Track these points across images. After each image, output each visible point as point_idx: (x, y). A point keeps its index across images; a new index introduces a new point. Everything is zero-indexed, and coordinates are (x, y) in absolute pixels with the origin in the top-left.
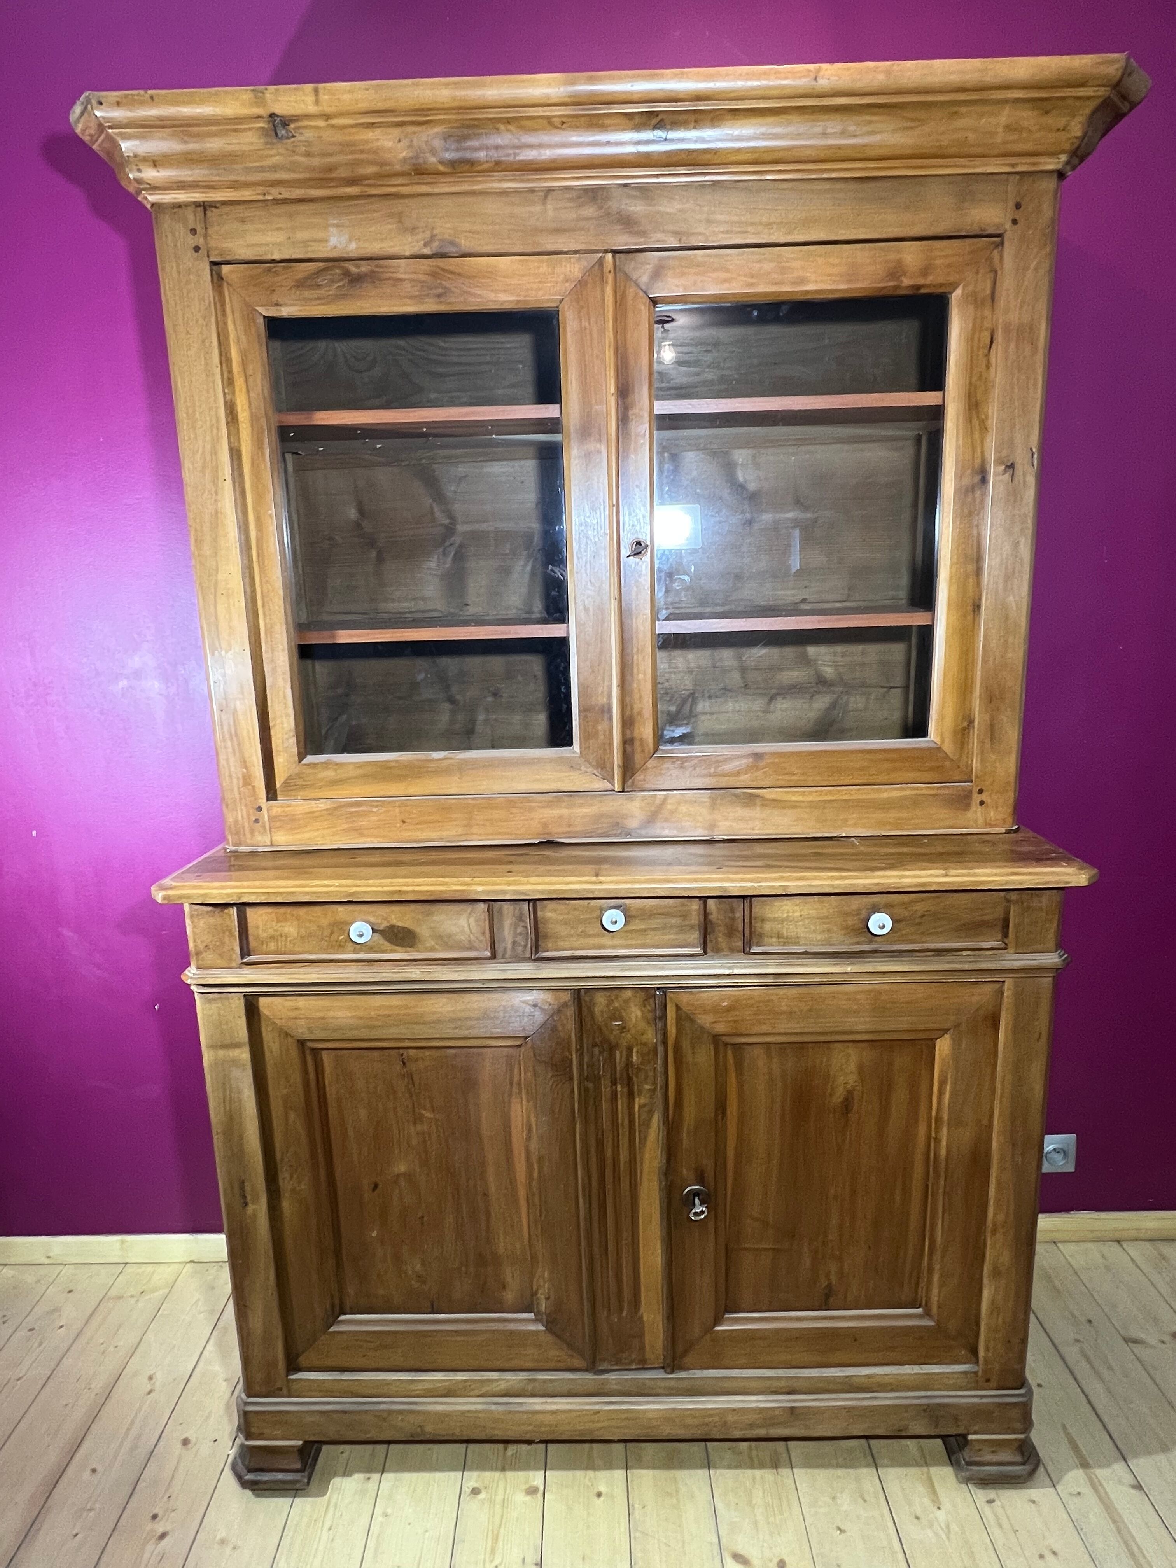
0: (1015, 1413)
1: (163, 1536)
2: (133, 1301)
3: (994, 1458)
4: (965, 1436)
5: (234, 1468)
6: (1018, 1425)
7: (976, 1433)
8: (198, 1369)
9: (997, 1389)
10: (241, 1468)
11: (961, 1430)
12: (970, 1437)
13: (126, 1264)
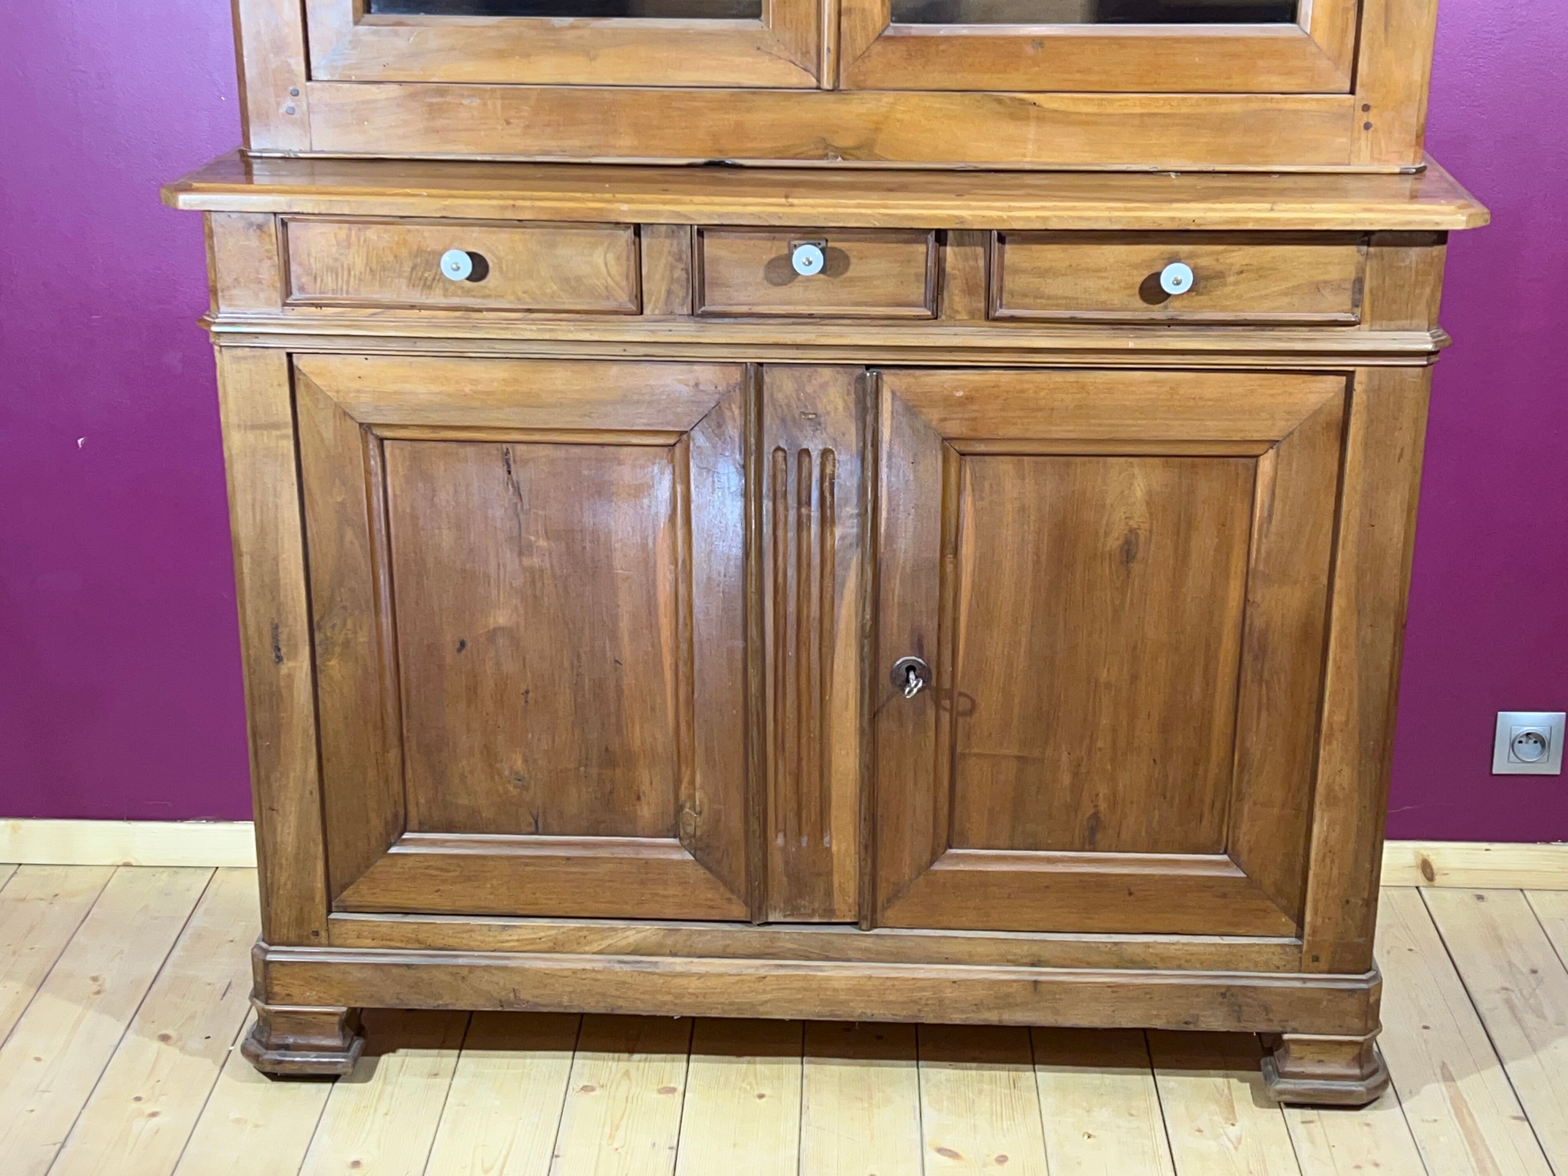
0: (1352, 1005)
1: (154, 1115)
2: (43, 905)
3: (1319, 1070)
4: (1279, 1035)
5: (244, 1051)
6: (1357, 1023)
7: (1295, 1031)
8: (164, 973)
9: (1329, 972)
10: (255, 1047)
11: (1276, 1028)
12: (1286, 1037)
13: (20, 865)
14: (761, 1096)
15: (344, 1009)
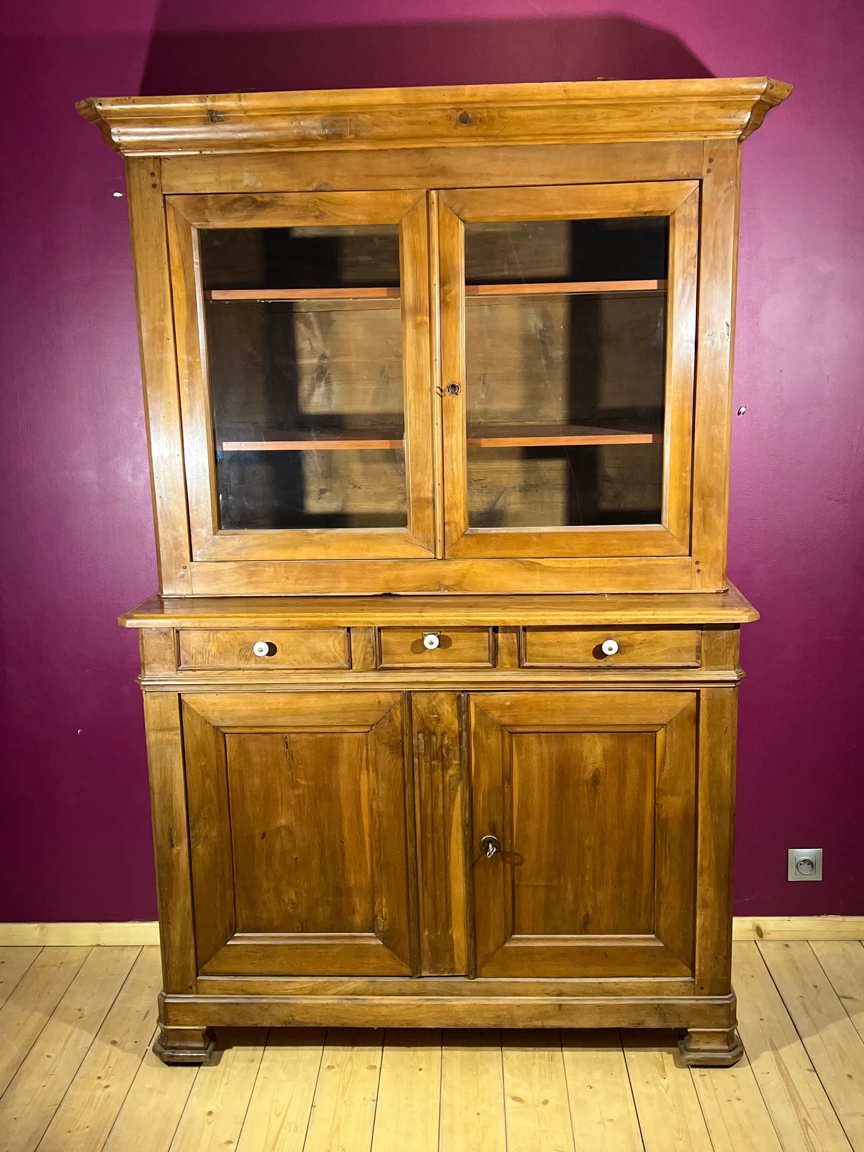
0: (722, 1011)
1: (107, 1087)
2: (55, 968)
3: (707, 1047)
4: (686, 1029)
5: (154, 1050)
6: (725, 1022)
7: (694, 1027)
8: (115, 1005)
9: (709, 995)
10: (159, 1048)
11: (683, 1025)
12: (689, 1030)
13: (44, 946)
14: (420, 1069)
15: (205, 1027)
